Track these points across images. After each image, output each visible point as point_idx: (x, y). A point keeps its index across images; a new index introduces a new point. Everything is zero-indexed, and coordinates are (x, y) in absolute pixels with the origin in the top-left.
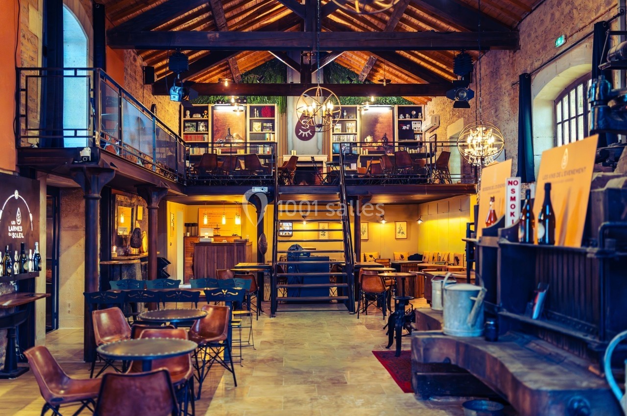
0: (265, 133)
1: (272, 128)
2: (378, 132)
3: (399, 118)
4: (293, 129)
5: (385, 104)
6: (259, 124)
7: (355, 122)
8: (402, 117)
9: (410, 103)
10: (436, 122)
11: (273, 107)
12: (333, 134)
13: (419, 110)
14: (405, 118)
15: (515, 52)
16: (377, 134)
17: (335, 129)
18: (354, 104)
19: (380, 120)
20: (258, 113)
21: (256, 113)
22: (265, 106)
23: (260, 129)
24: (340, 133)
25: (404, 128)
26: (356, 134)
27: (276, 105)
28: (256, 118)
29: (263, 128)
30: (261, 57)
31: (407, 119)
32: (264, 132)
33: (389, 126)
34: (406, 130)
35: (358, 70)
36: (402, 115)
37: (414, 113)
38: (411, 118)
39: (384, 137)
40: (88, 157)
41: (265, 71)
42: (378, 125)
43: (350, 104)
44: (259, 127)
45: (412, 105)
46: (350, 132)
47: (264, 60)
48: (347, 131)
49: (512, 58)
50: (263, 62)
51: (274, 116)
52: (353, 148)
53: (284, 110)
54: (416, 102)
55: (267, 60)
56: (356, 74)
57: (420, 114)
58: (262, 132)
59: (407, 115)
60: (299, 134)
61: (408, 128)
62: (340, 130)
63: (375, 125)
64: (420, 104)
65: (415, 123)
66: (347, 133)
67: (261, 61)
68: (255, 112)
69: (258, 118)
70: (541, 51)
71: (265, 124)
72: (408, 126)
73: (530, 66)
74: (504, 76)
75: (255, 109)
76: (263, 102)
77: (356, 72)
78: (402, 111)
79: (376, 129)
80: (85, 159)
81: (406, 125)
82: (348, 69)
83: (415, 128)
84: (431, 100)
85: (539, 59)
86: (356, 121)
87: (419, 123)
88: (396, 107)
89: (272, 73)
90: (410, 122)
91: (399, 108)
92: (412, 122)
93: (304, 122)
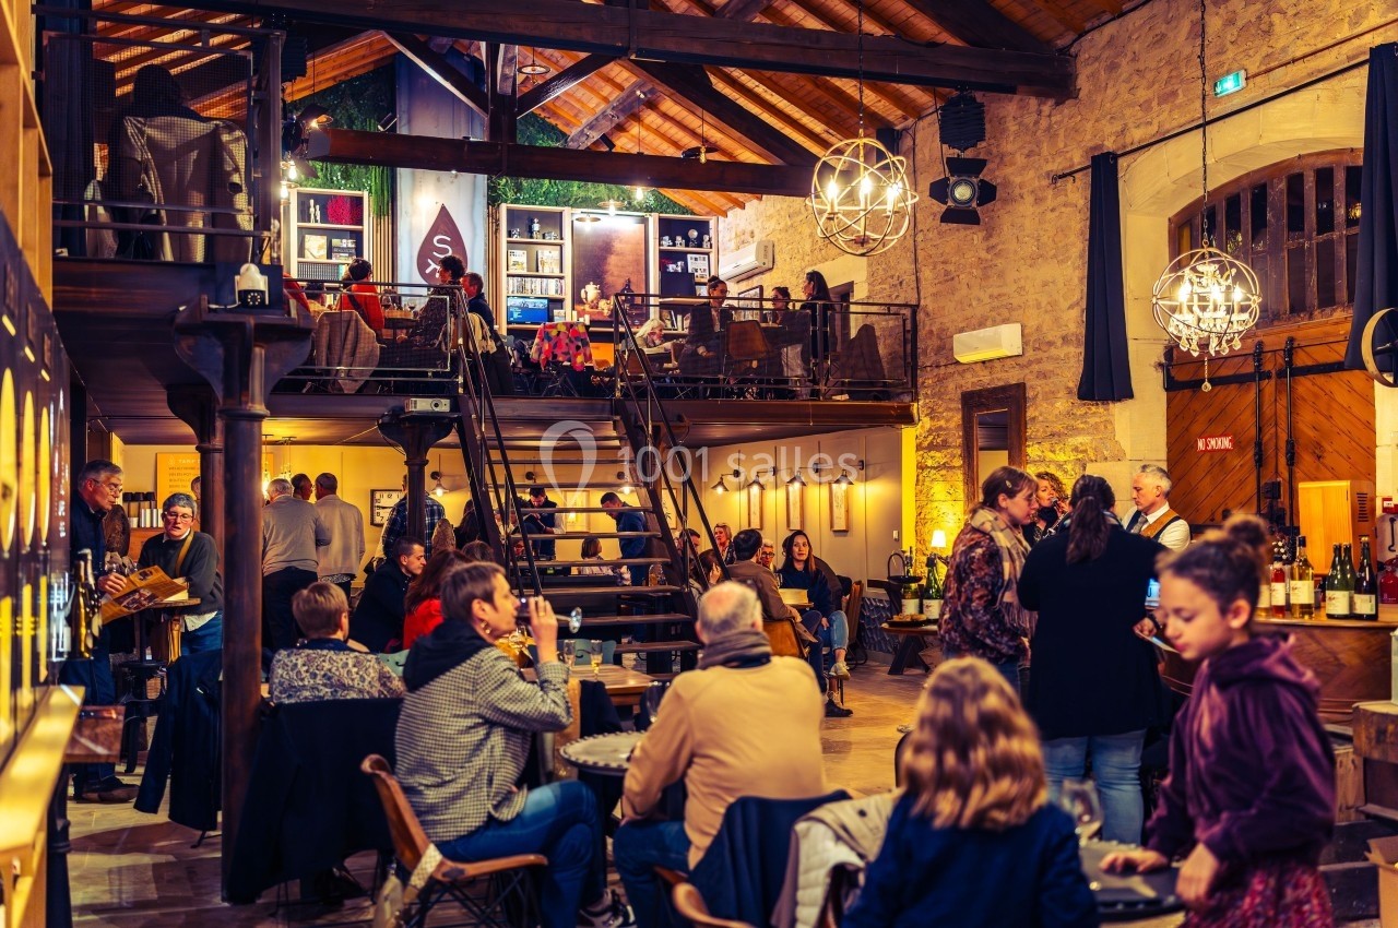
0: (338, 265)
1: (354, 251)
2: (612, 275)
3: (660, 245)
4: (411, 257)
5: (627, 209)
6: (321, 241)
7: (558, 247)
8: (666, 241)
9: (685, 210)
10: (766, 257)
11: (358, 201)
12: (508, 276)
13: (703, 227)
14: (674, 245)
15: (1057, 104)
16: (609, 279)
17: (511, 263)
18: (557, 205)
19: (617, 246)
20: (318, 213)
21: (315, 211)
22: (335, 196)
23: (324, 252)
24: (525, 272)
25: (671, 268)
26: (561, 278)
27: (365, 194)
28: (312, 224)
29: (330, 252)
30: (334, 68)
31: (678, 248)
32: (334, 260)
33: (637, 262)
34: (676, 273)
35: (568, 124)
36: (667, 238)
37: (694, 234)
38: (687, 245)
39: (625, 289)
40: (262, 292)
41: (337, 106)
42: (612, 260)
43: (548, 205)
44: (320, 248)
45: (689, 216)
46: (547, 272)
47: (334, 78)
48: (540, 268)
49: (1049, 116)
50: (331, 84)
51: (360, 222)
52: (556, 312)
53: (389, 206)
54: (697, 209)
55: (343, 78)
56: (561, 132)
57: (706, 238)
58: (329, 261)
59: (679, 239)
60: (428, 271)
61: (679, 270)
62: (525, 265)
63: (605, 258)
64: (708, 214)
65: (696, 259)
66: (540, 273)
67: (327, 80)
68: (312, 210)
69: (319, 225)
70: (1155, 104)
71: (335, 242)
72: (679, 263)
73: (1113, 138)
74: (1020, 159)
75: (312, 202)
76: (330, 183)
77: (560, 127)
78: (667, 228)
79: (608, 268)
80: (254, 298)
81: (675, 263)
82: (543, 119)
83: (696, 270)
84: (742, 206)
85: (1150, 123)
86: (561, 246)
87: (704, 259)
88: (653, 219)
89: (354, 112)
90: (682, 256)
91: (661, 220)
92: (689, 256)
93: (439, 241)
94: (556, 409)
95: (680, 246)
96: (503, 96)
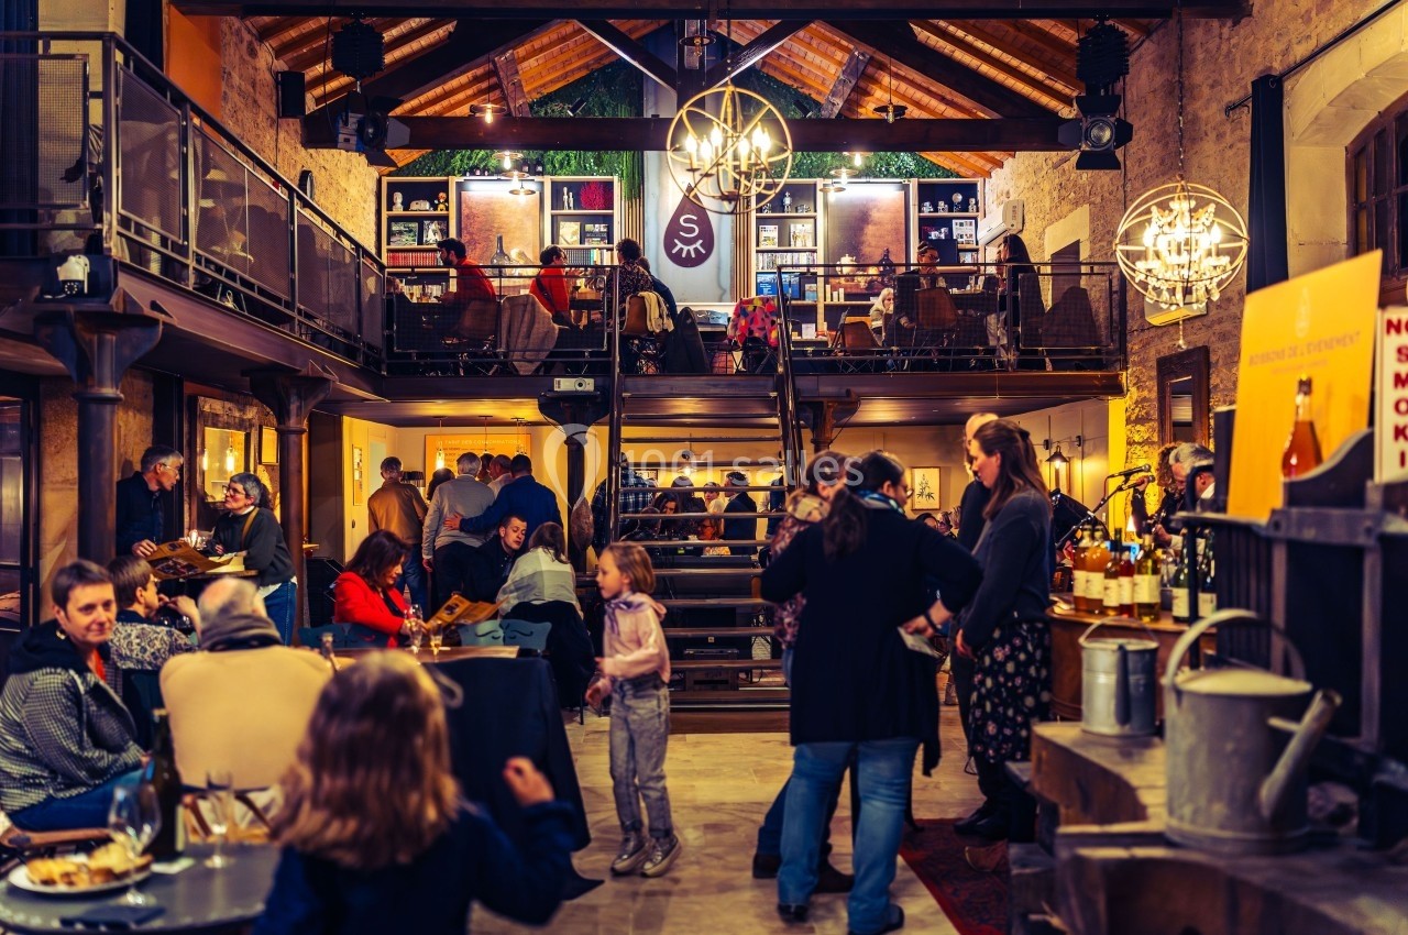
0: (589, 249)
1: (605, 235)
2: (869, 246)
3: (920, 211)
4: (658, 238)
5: (885, 176)
6: (575, 226)
7: (812, 220)
8: (927, 208)
9: (948, 173)
10: (1014, 217)
11: (610, 185)
12: (758, 252)
13: (969, 190)
14: (936, 210)
15: (1235, 24)
16: (866, 250)
17: (761, 239)
18: (811, 176)
19: (875, 215)
20: (571, 199)
21: (568, 198)
22: (588, 183)
23: (577, 238)
24: (776, 247)
25: (934, 235)
26: (815, 251)
27: (616, 178)
28: (566, 211)
29: (584, 236)
30: (579, 57)
31: (941, 214)
32: (586, 245)
33: (897, 231)
34: (939, 240)
35: (819, 93)
36: (928, 204)
37: (958, 198)
38: (951, 210)
39: (883, 259)
40: (81, 282)
41: (589, 94)
42: (870, 230)
43: (801, 177)
44: (574, 234)
45: (954, 179)
46: (799, 246)
47: (586, 66)
48: (792, 243)
49: (1229, 39)
50: (584, 73)
51: (611, 207)
52: (807, 286)
53: (636, 191)
54: (962, 171)
55: (595, 67)
56: (814, 101)
57: (973, 201)
58: (582, 246)
59: (941, 204)
60: (674, 251)
61: (943, 236)
62: (776, 240)
63: (862, 229)
64: (974, 176)
65: (961, 225)
66: (792, 247)
67: (579, 68)
68: (566, 197)
69: (572, 211)
70: (1313, 14)
71: (589, 227)
72: (943, 230)
73: (1279, 58)
74: (1206, 91)
75: (565, 189)
76: (582, 170)
77: (814, 96)
78: (928, 193)
79: (864, 238)
80: (71, 288)
81: (938, 229)
82: (795, 90)
83: (962, 236)
84: (1000, 165)
85: (1309, 37)
86: (815, 218)
87: (971, 224)
88: (913, 183)
89: (606, 99)
90: (947, 222)
91: (921, 186)
92: (954, 221)
93: (686, 221)
94: (715, 386)
95: (943, 213)
96: (691, 71)
